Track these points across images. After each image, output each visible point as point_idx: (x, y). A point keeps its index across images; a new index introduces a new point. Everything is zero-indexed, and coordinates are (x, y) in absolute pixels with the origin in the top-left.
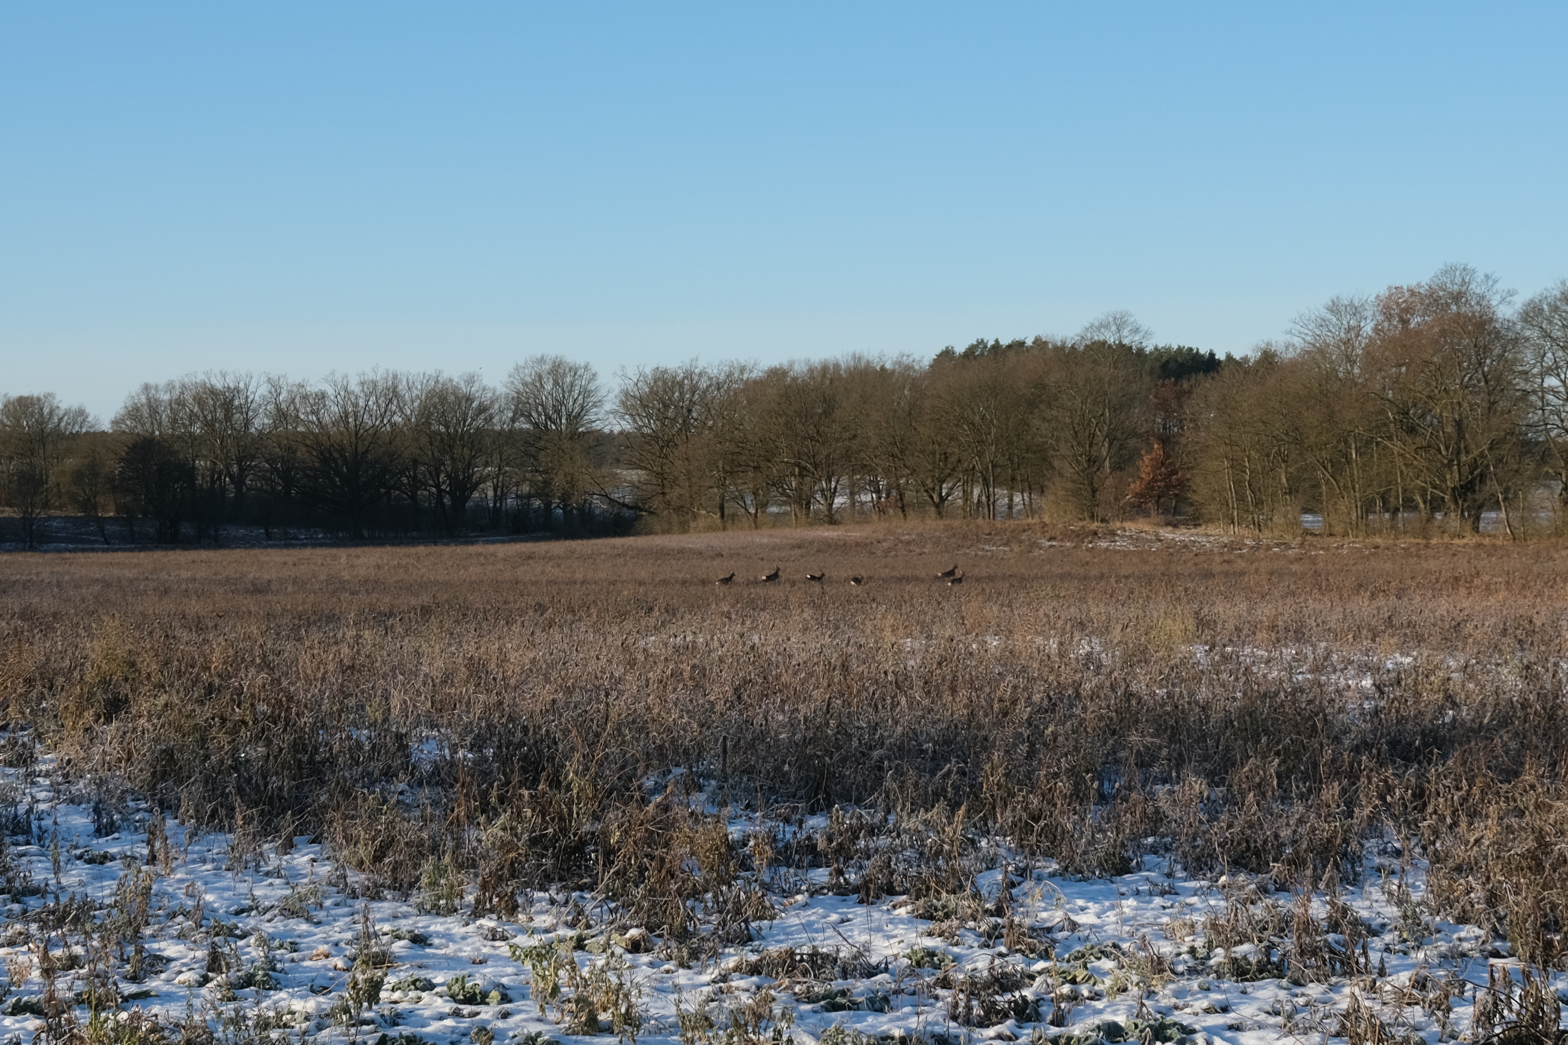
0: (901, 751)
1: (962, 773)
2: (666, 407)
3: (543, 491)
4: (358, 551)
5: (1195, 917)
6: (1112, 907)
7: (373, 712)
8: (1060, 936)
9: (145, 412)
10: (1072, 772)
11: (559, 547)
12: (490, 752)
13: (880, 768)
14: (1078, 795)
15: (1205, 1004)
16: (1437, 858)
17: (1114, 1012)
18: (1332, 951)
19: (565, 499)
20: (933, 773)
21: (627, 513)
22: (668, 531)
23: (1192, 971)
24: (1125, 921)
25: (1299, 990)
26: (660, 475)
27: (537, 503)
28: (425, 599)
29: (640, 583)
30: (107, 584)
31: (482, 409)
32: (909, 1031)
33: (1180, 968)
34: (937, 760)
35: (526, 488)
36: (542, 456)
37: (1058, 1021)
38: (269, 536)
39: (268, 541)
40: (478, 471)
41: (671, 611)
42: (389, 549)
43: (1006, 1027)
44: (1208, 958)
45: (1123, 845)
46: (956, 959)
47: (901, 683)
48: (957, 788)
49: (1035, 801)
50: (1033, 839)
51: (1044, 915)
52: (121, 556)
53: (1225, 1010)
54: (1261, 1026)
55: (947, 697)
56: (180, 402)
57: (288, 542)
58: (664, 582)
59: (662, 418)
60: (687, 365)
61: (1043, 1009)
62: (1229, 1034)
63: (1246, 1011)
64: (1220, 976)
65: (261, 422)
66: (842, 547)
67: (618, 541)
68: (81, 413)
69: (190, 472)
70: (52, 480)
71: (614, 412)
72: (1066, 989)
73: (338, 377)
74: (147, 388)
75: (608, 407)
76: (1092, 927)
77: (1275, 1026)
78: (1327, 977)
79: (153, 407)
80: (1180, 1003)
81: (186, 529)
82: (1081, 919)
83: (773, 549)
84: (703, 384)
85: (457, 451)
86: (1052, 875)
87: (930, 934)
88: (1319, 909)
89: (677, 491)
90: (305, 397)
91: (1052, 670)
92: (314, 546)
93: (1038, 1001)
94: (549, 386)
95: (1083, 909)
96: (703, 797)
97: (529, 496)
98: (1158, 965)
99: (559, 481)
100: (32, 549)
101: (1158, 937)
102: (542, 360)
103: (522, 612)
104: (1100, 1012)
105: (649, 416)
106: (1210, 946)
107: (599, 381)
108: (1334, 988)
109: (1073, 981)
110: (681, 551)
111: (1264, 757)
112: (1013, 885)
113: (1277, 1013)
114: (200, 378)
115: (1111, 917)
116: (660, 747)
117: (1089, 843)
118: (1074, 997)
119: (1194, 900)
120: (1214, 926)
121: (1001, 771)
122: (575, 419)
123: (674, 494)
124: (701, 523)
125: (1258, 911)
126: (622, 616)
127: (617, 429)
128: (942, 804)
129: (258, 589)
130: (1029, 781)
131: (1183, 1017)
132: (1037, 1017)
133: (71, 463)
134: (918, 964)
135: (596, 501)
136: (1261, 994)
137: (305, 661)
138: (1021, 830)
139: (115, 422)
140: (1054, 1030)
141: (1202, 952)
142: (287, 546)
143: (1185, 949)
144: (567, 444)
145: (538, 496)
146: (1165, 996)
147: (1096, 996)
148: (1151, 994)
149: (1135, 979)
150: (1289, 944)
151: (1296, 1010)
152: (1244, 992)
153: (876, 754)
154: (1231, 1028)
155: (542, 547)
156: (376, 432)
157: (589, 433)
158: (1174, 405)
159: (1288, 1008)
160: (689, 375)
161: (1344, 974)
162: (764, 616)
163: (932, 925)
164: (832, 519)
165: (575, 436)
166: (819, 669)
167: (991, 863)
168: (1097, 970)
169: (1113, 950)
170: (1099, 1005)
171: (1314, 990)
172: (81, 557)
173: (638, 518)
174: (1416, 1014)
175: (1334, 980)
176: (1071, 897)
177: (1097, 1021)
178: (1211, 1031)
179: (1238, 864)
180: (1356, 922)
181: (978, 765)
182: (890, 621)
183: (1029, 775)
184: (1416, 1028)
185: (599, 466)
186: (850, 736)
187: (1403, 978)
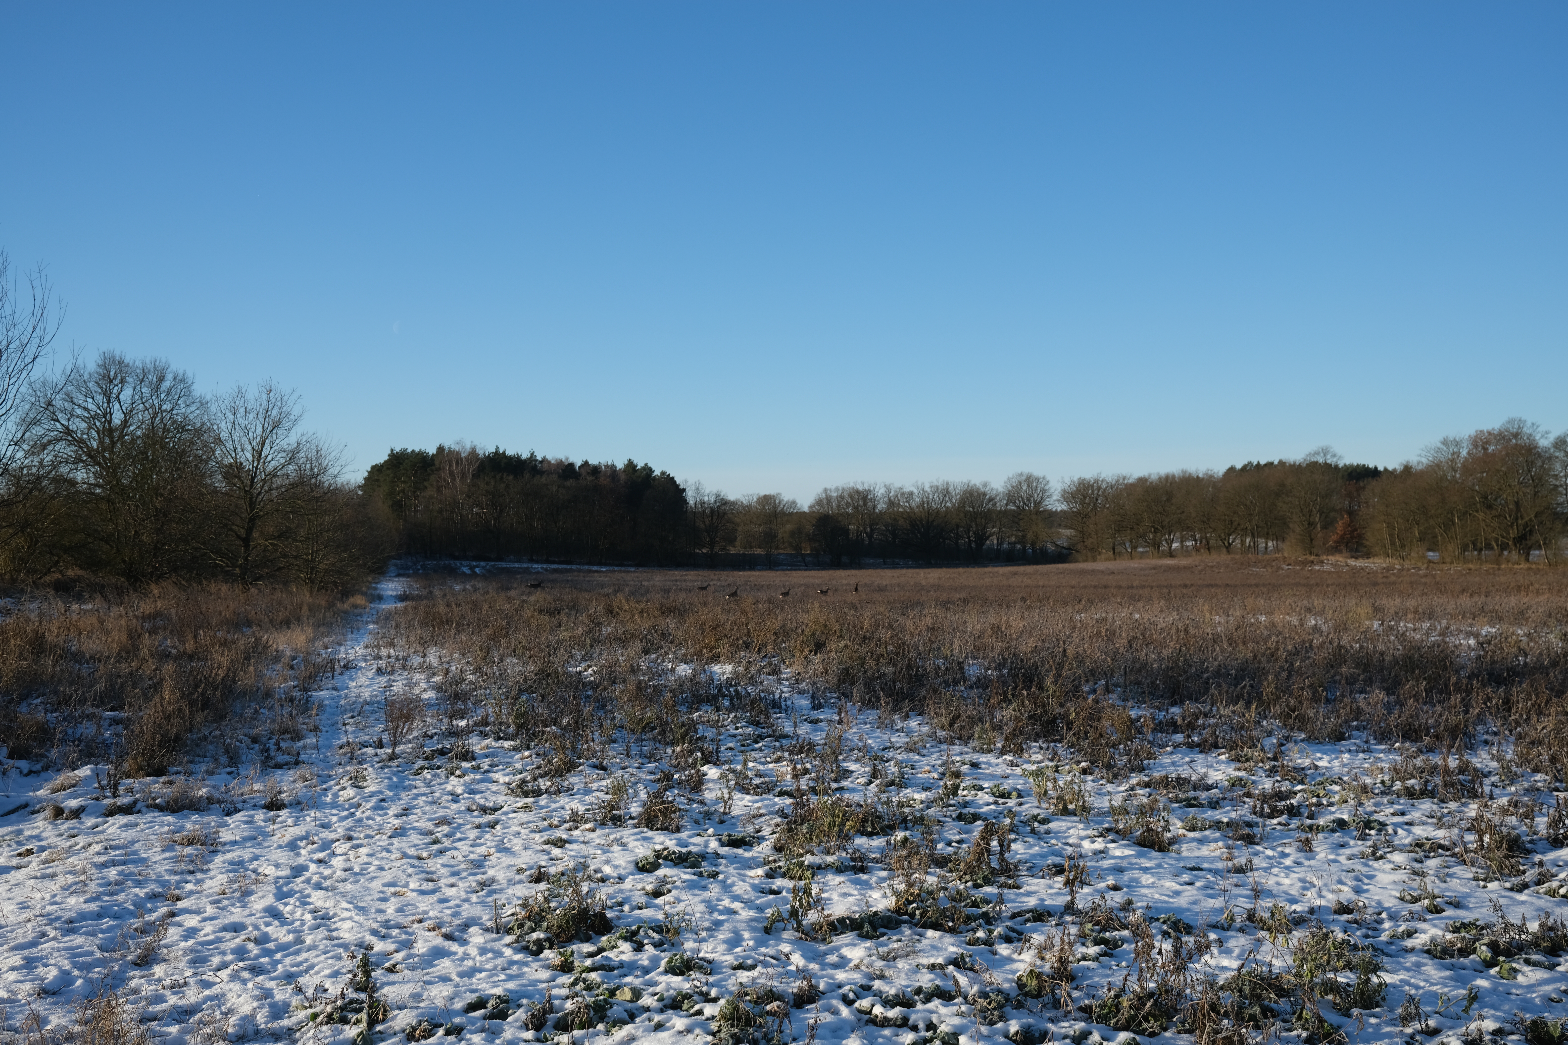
0: (1218, 674)
1: (1252, 686)
2: (1085, 497)
3: (1022, 540)
4: (929, 570)
5: (1383, 765)
6: (1337, 758)
7: (945, 651)
8: (1309, 772)
9: (825, 502)
10: (1311, 686)
11: (1030, 569)
12: (1005, 671)
13: (1207, 683)
14: (1315, 699)
15: (1392, 811)
16: (1520, 737)
17: (1341, 813)
18: (1462, 785)
19: (1033, 544)
20: (1236, 686)
21: (1065, 551)
22: (1086, 561)
23: (1383, 793)
24: (1344, 765)
25: (1444, 805)
26: (1082, 532)
27: (1019, 546)
28: (963, 595)
29: (1073, 587)
30: (807, 586)
31: (991, 499)
32: (1230, 818)
33: (1377, 791)
34: (1237, 680)
35: (1013, 539)
36: (1021, 523)
37: (1311, 817)
38: (885, 563)
39: (885, 565)
40: (989, 530)
41: (1091, 602)
42: (944, 569)
43: (1283, 819)
44: (1392, 786)
45: (1341, 725)
46: (1254, 782)
47: (1216, 639)
48: (1249, 694)
49: (1292, 702)
50: (1291, 721)
51: (1299, 761)
52: (813, 573)
53: (1403, 814)
54: (1424, 823)
55: (1241, 647)
56: (842, 497)
57: (895, 566)
58: (1085, 587)
59: (1082, 503)
60: (1096, 476)
61: (1302, 810)
62: (1406, 827)
63: (1415, 815)
64: (1399, 796)
65: (881, 506)
66: (1177, 569)
67: (1060, 566)
68: (794, 502)
69: (846, 531)
70: (780, 535)
71: (1058, 501)
72: (1314, 800)
73: (920, 484)
74: (826, 490)
75: (1055, 498)
76: (1326, 768)
77: (1432, 824)
78: (1460, 799)
79: (829, 499)
80: (1378, 809)
81: (844, 559)
82: (1320, 764)
83: (1142, 569)
84: (1104, 486)
85: (978, 520)
86: (1302, 740)
87: (1239, 769)
88: (1453, 763)
89: (1091, 540)
90: (903, 494)
91: (1297, 633)
92: (908, 568)
93: (1300, 806)
94: (1025, 488)
95: (1320, 759)
96: (1115, 696)
97: (1015, 543)
98: (1364, 789)
99: (1030, 536)
100: (770, 569)
101: (1363, 774)
102: (1021, 475)
103: (1015, 601)
104: (1334, 813)
105: (1076, 502)
106: (1393, 780)
107: (1051, 485)
108: (1464, 805)
109: (1318, 796)
110: (1093, 571)
111: (1417, 681)
112: (1282, 745)
113: (1433, 817)
114: (852, 485)
115: (1336, 763)
116: (1091, 671)
117: (1322, 724)
118: (1319, 804)
119: (1381, 755)
120: (1395, 770)
121: (1273, 686)
122: (1038, 504)
123: (1089, 542)
124: (1103, 556)
125: (1418, 762)
126: (1065, 603)
127: (1059, 509)
128: (1241, 703)
129: (881, 589)
130: (1287, 690)
131: (1380, 817)
132: (1299, 814)
133: (789, 527)
134: (1233, 785)
135: (1049, 545)
136: (1422, 806)
137: (909, 624)
138: (1285, 717)
139: (810, 507)
140: (1309, 822)
141: (1388, 783)
142: (894, 568)
143: (1378, 781)
144: (1034, 517)
145: (1019, 543)
146: (1369, 805)
147: (1331, 804)
148: (1361, 804)
149: (1352, 796)
150: (1438, 780)
151: (1443, 816)
152: (1413, 805)
153: (1205, 675)
154: (1407, 824)
155: (1021, 569)
156: (938, 511)
157: (1045, 511)
158: (1355, 494)
159: (1439, 814)
160: (1096, 481)
161: (1469, 797)
162: (1140, 605)
163: (1239, 765)
164: (1171, 554)
165: (1038, 513)
166: (1173, 631)
167: (1270, 734)
168: (1331, 791)
169: (1339, 781)
170: (1333, 809)
171: (1453, 805)
172: (794, 573)
173: (1070, 554)
174: (1513, 820)
175: (1463, 800)
176: (1314, 752)
177: (1332, 817)
178: (1396, 825)
179: (1406, 737)
180: (1476, 770)
181: (1260, 683)
182: (1207, 606)
183: (1288, 688)
184: (1514, 828)
185: (1050, 528)
186: (1191, 666)
187: (1504, 801)
